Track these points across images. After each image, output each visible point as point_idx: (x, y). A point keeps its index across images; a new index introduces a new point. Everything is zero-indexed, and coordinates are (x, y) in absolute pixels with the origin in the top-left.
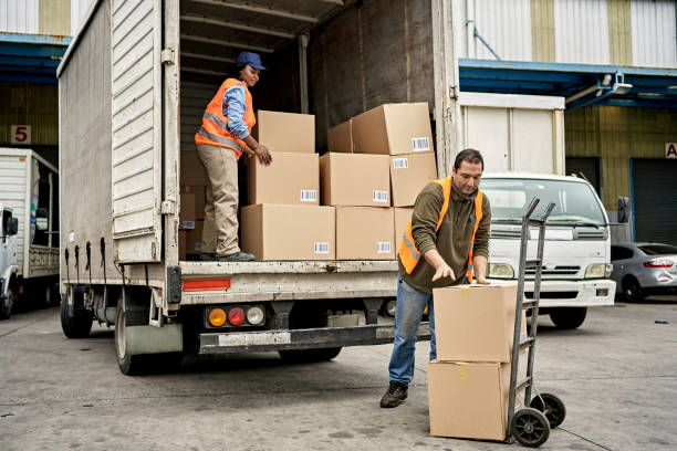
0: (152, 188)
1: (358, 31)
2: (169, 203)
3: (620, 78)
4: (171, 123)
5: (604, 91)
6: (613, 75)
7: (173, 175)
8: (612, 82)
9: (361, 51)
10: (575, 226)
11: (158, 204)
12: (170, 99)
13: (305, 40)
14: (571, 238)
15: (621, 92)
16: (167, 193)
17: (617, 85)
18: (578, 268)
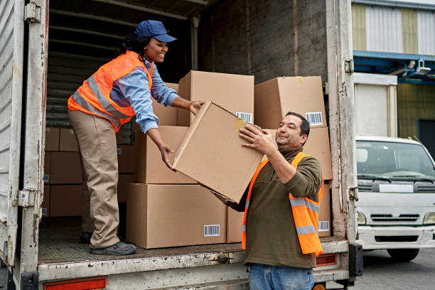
0: (7, 173)
1: (245, 11)
2: (27, 194)
3: (421, 63)
4: (33, 94)
5: (409, 73)
6: (417, 61)
7: (35, 157)
8: (416, 66)
9: (248, 29)
10: (415, 181)
11: (14, 194)
12: (33, 63)
13: (196, 22)
14: (412, 191)
15: (423, 74)
16: (25, 181)
17: (419, 69)
18: (418, 216)
